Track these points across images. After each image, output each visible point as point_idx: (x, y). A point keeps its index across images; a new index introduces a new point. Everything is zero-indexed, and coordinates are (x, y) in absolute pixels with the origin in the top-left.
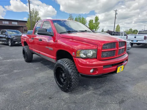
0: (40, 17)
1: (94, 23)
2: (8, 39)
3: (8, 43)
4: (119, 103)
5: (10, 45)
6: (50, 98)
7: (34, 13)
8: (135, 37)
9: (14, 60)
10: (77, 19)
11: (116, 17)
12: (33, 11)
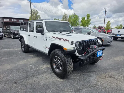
0: (39, 16)
1: (86, 20)
2: (11, 33)
3: (11, 36)
4: (74, 91)
5: (12, 37)
6: (16, 83)
7: (35, 12)
8: (119, 32)
9: (9, 49)
10: (71, 16)
11: (106, 14)
12: (34, 10)
